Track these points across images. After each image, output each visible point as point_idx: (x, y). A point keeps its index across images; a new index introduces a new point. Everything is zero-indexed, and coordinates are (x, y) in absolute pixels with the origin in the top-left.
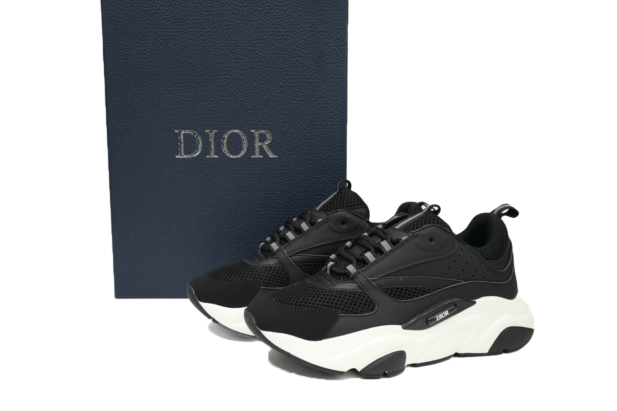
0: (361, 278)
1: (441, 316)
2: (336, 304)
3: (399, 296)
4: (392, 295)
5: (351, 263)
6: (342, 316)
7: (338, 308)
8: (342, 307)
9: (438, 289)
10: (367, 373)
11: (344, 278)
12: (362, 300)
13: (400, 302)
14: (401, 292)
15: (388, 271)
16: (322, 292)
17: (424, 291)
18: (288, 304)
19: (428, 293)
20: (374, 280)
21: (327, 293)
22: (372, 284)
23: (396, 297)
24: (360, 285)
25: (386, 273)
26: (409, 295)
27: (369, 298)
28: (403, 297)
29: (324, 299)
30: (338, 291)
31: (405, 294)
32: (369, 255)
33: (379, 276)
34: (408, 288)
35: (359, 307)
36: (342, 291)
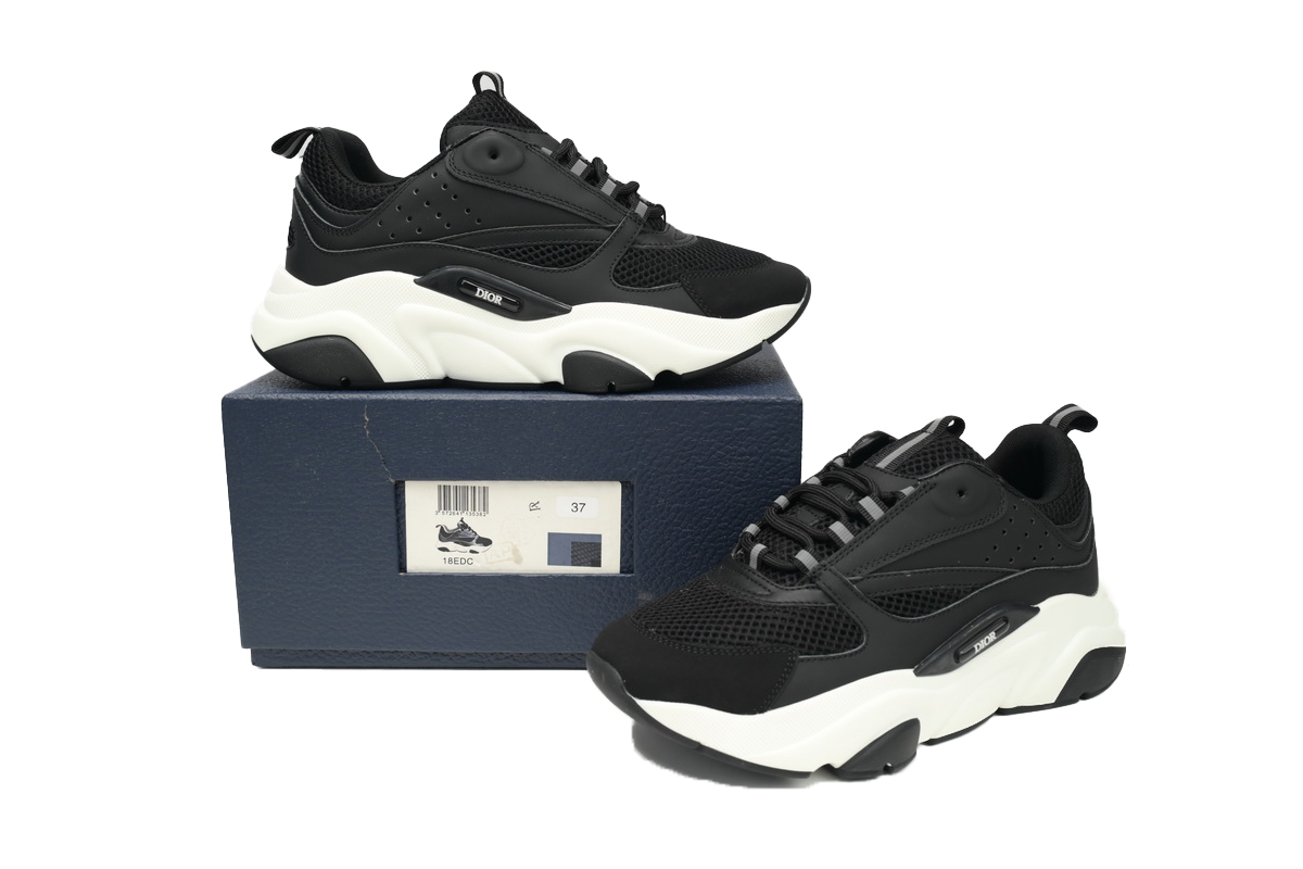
0: (828, 579)
1: (983, 643)
2: (787, 636)
3: (905, 609)
4: (892, 609)
5: (803, 546)
6: (802, 660)
7: (792, 644)
8: (800, 641)
9: (974, 590)
10: (854, 770)
11: (792, 579)
12: (837, 623)
13: (908, 621)
14: (908, 603)
15: (881, 561)
16: (752, 610)
17: (949, 597)
18: (687, 640)
19: (957, 599)
20: (855, 582)
21: (763, 614)
22: (852, 589)
23: (899, 612)
24: (829, 592)
25: (880, 566)
26: (923, 605)
27: (848, 618)
28: (913, 611)
29: (760, 627)
30: (785, 607)
31: (916, 604)
32: (838, 528)
33: (865, 572)
34: (920, 592)
35: (833, 638)
36: (794, 607)
